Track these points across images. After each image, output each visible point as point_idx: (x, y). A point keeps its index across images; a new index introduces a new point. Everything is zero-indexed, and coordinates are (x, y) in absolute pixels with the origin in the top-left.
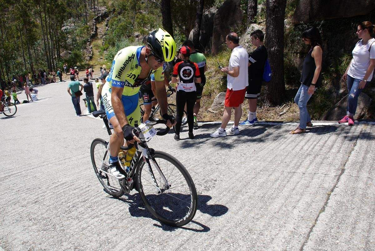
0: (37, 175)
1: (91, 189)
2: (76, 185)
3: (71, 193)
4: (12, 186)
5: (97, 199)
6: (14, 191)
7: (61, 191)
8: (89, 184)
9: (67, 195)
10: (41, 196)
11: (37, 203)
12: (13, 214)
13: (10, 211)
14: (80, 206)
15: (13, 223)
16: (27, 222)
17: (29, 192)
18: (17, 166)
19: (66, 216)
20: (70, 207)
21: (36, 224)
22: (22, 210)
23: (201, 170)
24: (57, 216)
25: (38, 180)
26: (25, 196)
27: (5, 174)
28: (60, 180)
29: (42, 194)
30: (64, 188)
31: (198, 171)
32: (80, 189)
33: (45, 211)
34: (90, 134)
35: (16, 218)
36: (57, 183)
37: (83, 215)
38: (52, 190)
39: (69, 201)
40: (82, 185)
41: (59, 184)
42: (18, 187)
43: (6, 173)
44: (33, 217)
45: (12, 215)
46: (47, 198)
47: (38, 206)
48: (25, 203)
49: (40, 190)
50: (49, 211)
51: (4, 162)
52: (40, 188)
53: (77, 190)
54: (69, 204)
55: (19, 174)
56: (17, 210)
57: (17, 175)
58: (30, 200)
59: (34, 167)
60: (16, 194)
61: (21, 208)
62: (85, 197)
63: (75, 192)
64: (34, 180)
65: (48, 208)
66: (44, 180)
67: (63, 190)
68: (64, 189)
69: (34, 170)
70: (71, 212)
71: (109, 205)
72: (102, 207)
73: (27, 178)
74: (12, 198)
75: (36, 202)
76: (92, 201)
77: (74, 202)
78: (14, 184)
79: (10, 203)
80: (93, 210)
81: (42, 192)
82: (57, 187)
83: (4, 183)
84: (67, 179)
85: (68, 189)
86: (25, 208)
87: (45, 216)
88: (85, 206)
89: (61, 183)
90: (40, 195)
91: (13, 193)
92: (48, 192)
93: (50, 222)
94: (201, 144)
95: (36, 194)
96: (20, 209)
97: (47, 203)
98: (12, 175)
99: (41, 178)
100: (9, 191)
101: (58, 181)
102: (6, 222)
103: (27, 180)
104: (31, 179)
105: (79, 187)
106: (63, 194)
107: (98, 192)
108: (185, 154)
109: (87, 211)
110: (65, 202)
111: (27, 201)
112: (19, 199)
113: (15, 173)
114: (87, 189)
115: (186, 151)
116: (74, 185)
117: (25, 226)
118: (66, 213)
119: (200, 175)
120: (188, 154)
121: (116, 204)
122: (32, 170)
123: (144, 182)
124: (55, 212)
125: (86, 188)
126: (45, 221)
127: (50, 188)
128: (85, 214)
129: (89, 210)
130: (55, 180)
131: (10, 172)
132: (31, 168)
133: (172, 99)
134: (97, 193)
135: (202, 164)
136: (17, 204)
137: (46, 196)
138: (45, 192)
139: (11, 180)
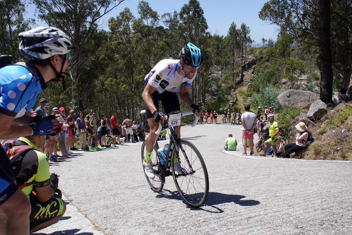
1: (227, 208)
5: (234, 219)
6: (143, 199)
10: (170, 206)
12: (138, 218)
14: (213, 222)
15: (136, 226)
16: (150, 227)
19: (195, 229)
20: (201, 221)
21: (159, 231)
22: (147, 215)
24: (185, 228)
33: (171, 220)
35: (140, 221)
37: (215, 232)
39: (200, 216)
42: (149, 196)
44: (157, 223)
45: (136, 218)
47: (164, 215)
50: (175, 222)
54: (199, 218)
56: (141, 214)
58: (157, 208)
60: (145, 201)
65: (175, 218)
70: (201, 226)
71: (251, 228)
72: (241, 227)
74: (140, 204)
75: (163, 211)
76: (229, 220)
77: (206, 217)
79: (138, 207)
80: (229, 229)
81: (171, 203)
86: (151, 214)
87: (170, 225)
88: (219, 223)
90: (169, 205)
93: (175, 232)
95: (165, 204)
96: (145, 215)
97: (175, 213)
98: (145, 185)
100: (138, 198)
102: (129, 224)
107: (236, 211)
109: (221, 229)
110: (195, 216)
111: (154, 209)
112: (147, 205)
117: (146, 231)
118: (194, 226)
121: (259, 228)
123: (300, 210)
124: (181, 223)
126: (169, 230)
128: (218, 231)
129: (224, 228)
133: (329, 138)
136: (143, 210)
137: (175, 207)
138: (175, 203)
139: (142, 190)
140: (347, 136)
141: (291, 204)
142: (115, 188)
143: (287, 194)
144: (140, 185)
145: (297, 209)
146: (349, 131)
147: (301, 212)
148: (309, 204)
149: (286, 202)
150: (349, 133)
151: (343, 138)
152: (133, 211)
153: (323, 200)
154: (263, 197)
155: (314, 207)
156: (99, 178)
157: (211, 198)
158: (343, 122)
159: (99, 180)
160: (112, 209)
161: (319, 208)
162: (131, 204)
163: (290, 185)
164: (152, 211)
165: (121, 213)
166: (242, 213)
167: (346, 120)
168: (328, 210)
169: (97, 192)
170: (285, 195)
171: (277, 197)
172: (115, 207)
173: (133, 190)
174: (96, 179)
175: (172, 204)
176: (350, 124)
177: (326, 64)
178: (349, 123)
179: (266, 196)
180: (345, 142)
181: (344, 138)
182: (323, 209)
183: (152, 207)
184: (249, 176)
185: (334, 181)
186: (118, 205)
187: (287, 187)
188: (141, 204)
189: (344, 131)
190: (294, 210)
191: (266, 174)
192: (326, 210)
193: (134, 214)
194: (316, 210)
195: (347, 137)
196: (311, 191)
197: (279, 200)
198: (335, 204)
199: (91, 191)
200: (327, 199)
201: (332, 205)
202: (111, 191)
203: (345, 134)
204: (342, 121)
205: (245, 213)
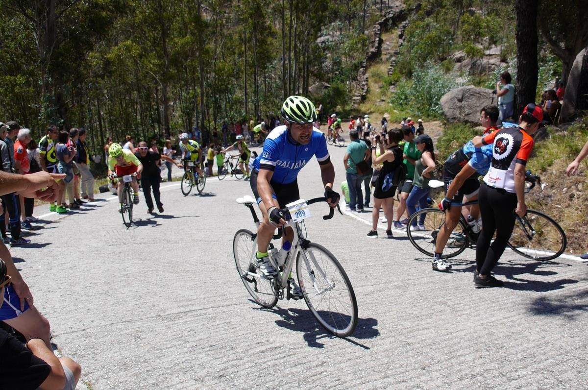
0: (232, 320)
1: (326, 371)
2: (300, 356)
3: (287, 371)
4: (186, 333)
6: (188, 345)
7: (269, 363)
8: (325, 360)
9: (279, 374)
10: (233, 366)
11: (223, 379)
13: (174, 385)
17: (212, 352)
18: (202, 296)
23: (571, 375)
25: (232, 330)
26: (205, 359)
27: (179, 307)
28: (271, 340)
29: (234, 363)
30: (276, 357)
31: (564, 377)
32: (305, 366)
34: (342, 251)
36: (265, 344)
38: (253, 358)
40: (310, 358)
41: (269, 347)
42: (197, 339)
43: (182, 306)
46: (242, 373)
48: (201, 373)
49: (232, 352)
51: (183, 283)
52: (232, 349)
53: (299, 368)
55: (203, 312)
57: (199, 312)
58: (211, 370)
59: (229, 303)
60: (190, 352)
61: (193, 382)
62: (312, 386)
63: (294, 370)
64: (225, 330)
66: (243, 332)
67: (272, 362)
68: (275, 360)
69: (229, 308)
73: (214, 324)
75: (221, 377)
78: (191, 330)
79: (177, 367)
82: (263, 352)
83: (173, 325)
84: (284, 340)
85: (282, 360)
86: (201, 385)
89: (273, 345)
90: (231, 363)
91: (186, 349)
92: (246, 359)
94: (577, 312)
95: (225, 359)
98: (190, 311)
99: (238, 328)
100: (179, 342)
101: (268, 341)
103: (212, 328)
104: (221, 326)
105: (304, 361)
106: (272, 372)
107: (339, 380)
108: (537, 329)
111: (206, 370)
112: (194, 362)
113: (197, 308)
114: (320, 369)
115: (539, 323)
116: (295, 354)
119: (568, 386)
120: (544, 330)
122: (225, 309)
125: (317, 366)
127: (250, 352)
130: (262, 337)
131: (187, 306)
132: (225, 304)
134: (337, 382)
135: (576, 361)
136: (188, 373)
137: (242, 367)
138: (241, 359)
139: (186, 322)
140: (548, 196)
141: (427, 362)
142: (136, 319)
143: (425, 340)
144: (182, 309)
145: (435, 375)
146: (552, 187)
147: (439, 383)
148: (454, 363)
149: (419, 358)
150: (554, 191)
151: (541, 199)
152: (170, 376)
153: (479, 354)
154: (385, 347)
155: (460, 370)
156: (106, 288)
157: (302, 348)
158: (544, 170)
159: (107, 293)
160: (134, 371)
161: (467, 372)
162: (166, 359)
163: (434, 317)
164: (203, 375)
165: (151, 382)
166: (347, 383)
167: (550, 165)
168: (479, 378)
169: (105, 326)
170: (422, 340)
171: (408, 347)
172: (140, 366)
173: (170, 323)
174: (101, 292)
175: (237, 359)
176: (555, 175)
177: (527, 51)
178: (554, 172)
179: (390, 343)
180: (544, 208)
181: (543, 199)
182: (473, 376)
183: (202, 366)
184: (371, 289)
185: (505, 308)
186: (145, 361)
187: (429, 321)
188: (184, 359)
189: (545, 187)
190: (429, 378)
191: (401, 284)
192: (478, 377)
193: (173, 383)
194: (461, 379)
195: (549, 199)
196: (463, 333)
197: (410, 354)
198: (493, 364)
199: (95, 324)
200: (484, 353)
201: (488, 368)
202: (129, 324)
203: (546, 192)
204: (543, 168)
205: (352, 385)
